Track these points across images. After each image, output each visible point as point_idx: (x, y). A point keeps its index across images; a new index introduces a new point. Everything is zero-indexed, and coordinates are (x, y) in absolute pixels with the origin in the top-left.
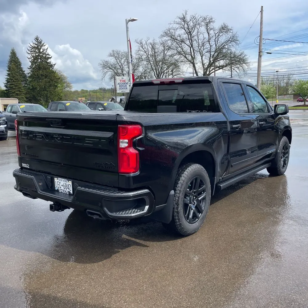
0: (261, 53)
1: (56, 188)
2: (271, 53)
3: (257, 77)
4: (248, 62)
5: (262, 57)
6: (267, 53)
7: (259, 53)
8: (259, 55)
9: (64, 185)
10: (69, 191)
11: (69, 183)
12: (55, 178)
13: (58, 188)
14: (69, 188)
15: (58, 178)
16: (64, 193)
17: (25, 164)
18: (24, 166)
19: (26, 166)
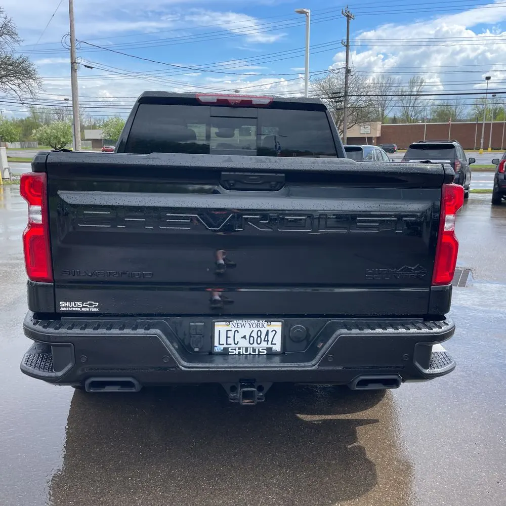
0: (74, 64)
1: (218, 348)
2: (91, 68)
3: (73, 107)
4: (37, 76)
5: (77, 72)
6: (86, 66)
7: (72, 63)
8: (72, 68)
9: (250, 336)
10: (270, 345)
11: (270, 329)
12: (216, 323)
13: (225, 346)
14: (270, 340)
15: (232, 321)
16: (250, 354)
17: (79, 303)
18: (73, 307)
19: (83, 307)
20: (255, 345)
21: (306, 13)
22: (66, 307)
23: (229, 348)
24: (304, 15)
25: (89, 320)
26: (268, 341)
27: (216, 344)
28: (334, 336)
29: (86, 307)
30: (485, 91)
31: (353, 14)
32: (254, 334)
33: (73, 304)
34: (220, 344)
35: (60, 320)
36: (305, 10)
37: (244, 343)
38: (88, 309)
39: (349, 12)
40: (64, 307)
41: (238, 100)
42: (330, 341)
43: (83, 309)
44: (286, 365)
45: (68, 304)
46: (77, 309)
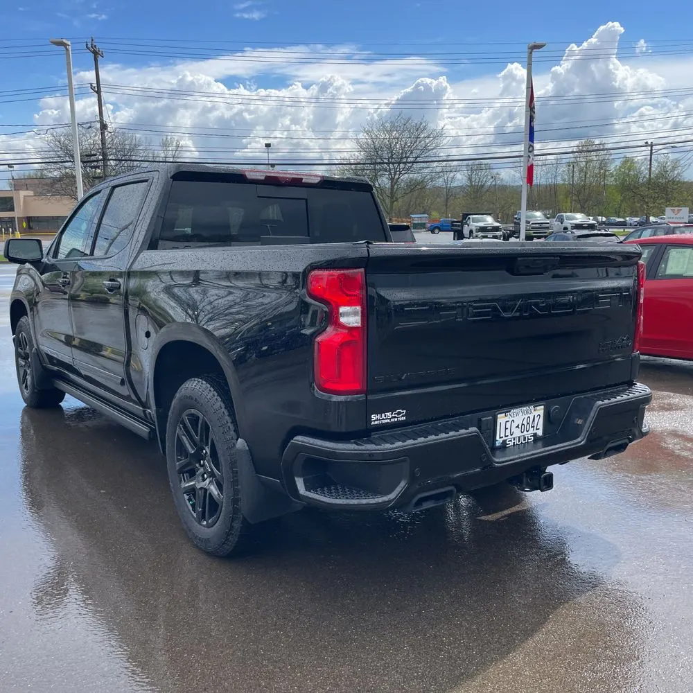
1: (500, 442)
9: (522, 424)
10: (535, 431)
11: (536, 413)
12: (499, 416)
13: (504, 438)
14: (535, 425)
15: (510, 411)
16: (522, 443)
17: (388, 414)
18: (383, 419)
19: (393, 417)
20: (525, 433)
21: (65, 45)
22: (377, 420)
23: (506, 440)
24: (63, 48)
25: (398, 431)
26: (534, 427)
27: (498, 438)
28: (594, 409)
29: (395, 417)
30: (267, 162)
31: (101, 50)
32: (525, 423)
33: (383, 415)
34: (500, 438)
35: (370, 436)
36: (64, 41)
37: (517, 433)
38: (396, 419)
39: (95, 46)
40: (375, 421)
41: (287, 178)
42: (592, 414)
43: (392, 420)
44: (547, 449)
45: (379, 417)
46: (386, 421)
